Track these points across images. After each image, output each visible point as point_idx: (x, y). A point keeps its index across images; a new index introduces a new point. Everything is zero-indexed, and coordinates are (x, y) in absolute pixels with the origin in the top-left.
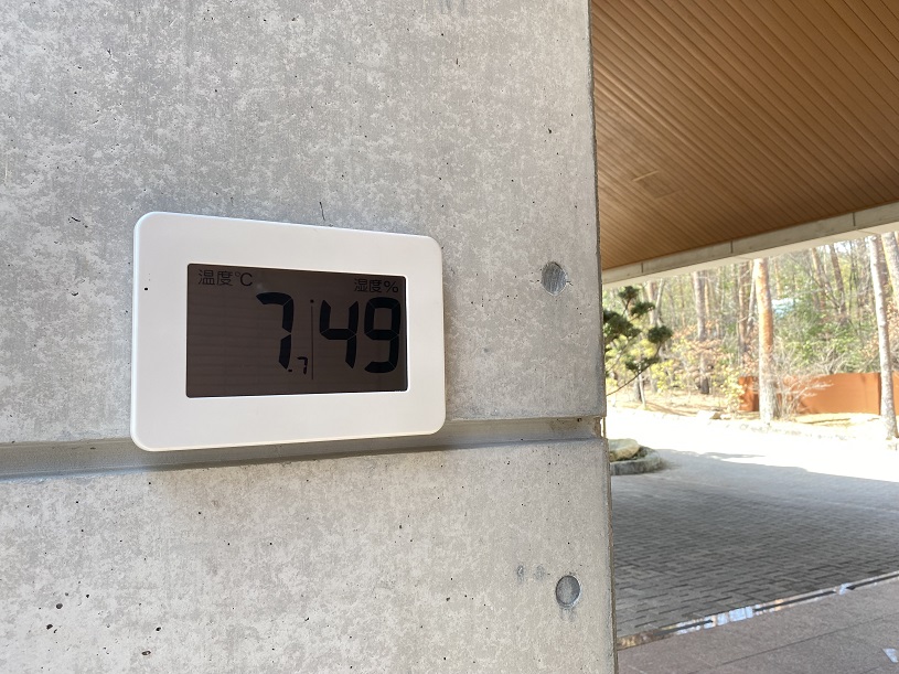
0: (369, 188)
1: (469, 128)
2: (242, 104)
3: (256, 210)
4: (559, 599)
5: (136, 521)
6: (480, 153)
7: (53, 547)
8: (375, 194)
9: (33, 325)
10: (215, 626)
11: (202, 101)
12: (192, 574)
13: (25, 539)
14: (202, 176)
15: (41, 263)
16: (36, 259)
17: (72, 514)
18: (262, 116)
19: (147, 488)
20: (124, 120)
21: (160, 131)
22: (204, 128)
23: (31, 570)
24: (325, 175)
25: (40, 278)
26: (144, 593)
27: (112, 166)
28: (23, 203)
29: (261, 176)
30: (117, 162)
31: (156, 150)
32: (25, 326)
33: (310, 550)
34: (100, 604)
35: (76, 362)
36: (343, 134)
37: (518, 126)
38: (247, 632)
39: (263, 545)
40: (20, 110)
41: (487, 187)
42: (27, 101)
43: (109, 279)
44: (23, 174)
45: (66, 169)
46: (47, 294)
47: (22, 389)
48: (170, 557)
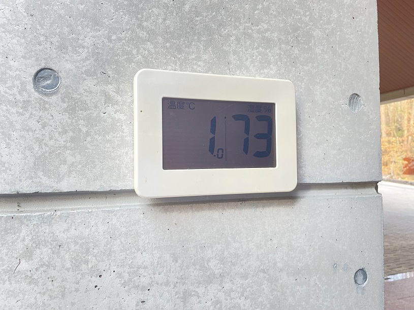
0: (253, 53)
1: (308, 17)
2: (187, 7)
3: (195, 67)
4: (356, 282)
5: (137, 233)
6: (314, 31)
7: (97, 246)
8: (257, 56)
9: (84, 129)
10: (177, 290)
11: (166, 6)
12: (165, 261)
13: (83, 241)
14: (167, 49)
15: (87, 96)
16: (85, 94)
17: (106, 229)
18: (198, 14)
19: (142, 216)
20: (126, 18)
21: (145, 24)
22: (168, 22)
23: (86, 257)
24: (230, 46)
25: (87, 105)
26: (141, 271)
27: (121, 43)
28: (78, 64)
29: (197, 48)
30: (123, 41)
31: (143, 34)
32: (80, 130)
33: (224, 250)
34: (120, 276)
35: (106, 149)
36: (240, 23)
37: (336, 16)
38: (193, 293)
39: (200, 247)
40: (75, 14)
41: (318, 51)
42: (78, 9)
43: (122, 105)
44: (77, 49)
45: (98, 46)
46: (91, 113)
47: (80, 163)
48: (154, 252)
